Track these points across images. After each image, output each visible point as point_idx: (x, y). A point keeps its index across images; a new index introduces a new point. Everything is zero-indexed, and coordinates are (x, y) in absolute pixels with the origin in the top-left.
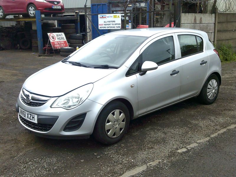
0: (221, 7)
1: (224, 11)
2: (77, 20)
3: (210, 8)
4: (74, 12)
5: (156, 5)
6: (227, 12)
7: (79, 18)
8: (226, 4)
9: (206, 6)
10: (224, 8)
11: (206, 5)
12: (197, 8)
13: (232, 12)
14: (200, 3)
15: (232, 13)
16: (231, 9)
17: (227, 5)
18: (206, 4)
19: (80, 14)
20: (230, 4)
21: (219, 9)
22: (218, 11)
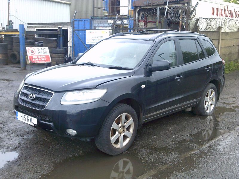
0: (202, 26)
1: (205, 29)
2: (60, 34)
3: (192, 26)
4: (56, 27)
5: (140, 23)
6: (208, 30)
7: (62, 33)
8: (207, 23)
11: (188, 24)
12: (179, 26)
14: (182, 22)
15: (211, 32)
16: (211, 28)
18: (189, 22)
19: (63, 29)
20: (210, 23)
21: (200, 27)
22: (200, 30)
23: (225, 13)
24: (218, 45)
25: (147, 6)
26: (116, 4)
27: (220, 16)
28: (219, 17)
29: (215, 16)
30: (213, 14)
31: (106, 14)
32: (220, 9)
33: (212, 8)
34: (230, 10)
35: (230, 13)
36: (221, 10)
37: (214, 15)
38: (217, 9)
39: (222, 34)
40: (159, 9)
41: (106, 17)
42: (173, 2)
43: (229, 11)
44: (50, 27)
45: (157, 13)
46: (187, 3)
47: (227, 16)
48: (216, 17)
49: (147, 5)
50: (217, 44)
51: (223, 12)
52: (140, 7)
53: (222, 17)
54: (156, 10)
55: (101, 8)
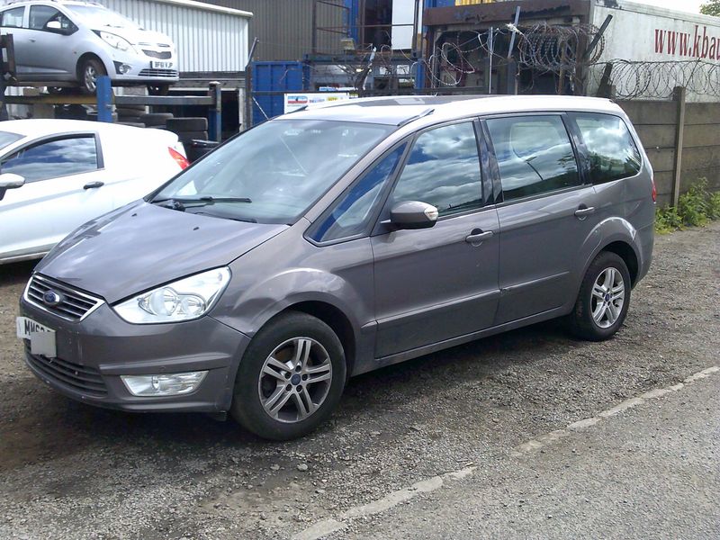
0: (624, 84)
1: (634, 94)
2: (214, 106)
3: (592, 85)
4: (202, 84)
5: (443, 74)
6: (641, 98)
7: (219, 103)
8: (638, 77)
9: (583, 80)
10: (632, 85)
11: (583, 77)
12: (558, 85)
13: (654, 99)
14: (566, 72)
15: (654, 102)
16: (651, 88)
17: (641, 78)
18: (584, 73)
19: (222, 89)
20: (650, 75)
21: (618, 88)
22: (617, 95)
23: (696, 46)
24: (673, 142)
25: (463, 24)
26: (382, 16)
27: (681, 54)
28: (677, 57)
29: (665, 56)
30: (659, 48)
31: (351, 47)
32: (681, 34)
33: (657, 31)
34: (713, 38)
35: (714, 45)
36: (684, 37)
37: (661, 52)
38: (672, 35)
39: (687, 110)
40: (494, 34)
41: (349, 57)
42: (537, 13)
43: (710, 39)
44: (187, 84)
45: (486, 47)
46: (580, 17)
47: (704, 56)
48: (670, 57)
49: (464, 21)
50: (673, 137)
51: (690, 44)
52: (445, 26)
53: (687, 58)
54: (485, 38)
55: (337, 30)
